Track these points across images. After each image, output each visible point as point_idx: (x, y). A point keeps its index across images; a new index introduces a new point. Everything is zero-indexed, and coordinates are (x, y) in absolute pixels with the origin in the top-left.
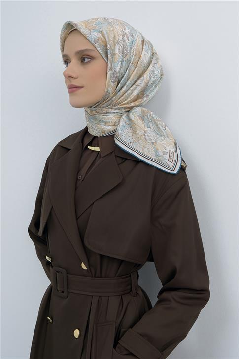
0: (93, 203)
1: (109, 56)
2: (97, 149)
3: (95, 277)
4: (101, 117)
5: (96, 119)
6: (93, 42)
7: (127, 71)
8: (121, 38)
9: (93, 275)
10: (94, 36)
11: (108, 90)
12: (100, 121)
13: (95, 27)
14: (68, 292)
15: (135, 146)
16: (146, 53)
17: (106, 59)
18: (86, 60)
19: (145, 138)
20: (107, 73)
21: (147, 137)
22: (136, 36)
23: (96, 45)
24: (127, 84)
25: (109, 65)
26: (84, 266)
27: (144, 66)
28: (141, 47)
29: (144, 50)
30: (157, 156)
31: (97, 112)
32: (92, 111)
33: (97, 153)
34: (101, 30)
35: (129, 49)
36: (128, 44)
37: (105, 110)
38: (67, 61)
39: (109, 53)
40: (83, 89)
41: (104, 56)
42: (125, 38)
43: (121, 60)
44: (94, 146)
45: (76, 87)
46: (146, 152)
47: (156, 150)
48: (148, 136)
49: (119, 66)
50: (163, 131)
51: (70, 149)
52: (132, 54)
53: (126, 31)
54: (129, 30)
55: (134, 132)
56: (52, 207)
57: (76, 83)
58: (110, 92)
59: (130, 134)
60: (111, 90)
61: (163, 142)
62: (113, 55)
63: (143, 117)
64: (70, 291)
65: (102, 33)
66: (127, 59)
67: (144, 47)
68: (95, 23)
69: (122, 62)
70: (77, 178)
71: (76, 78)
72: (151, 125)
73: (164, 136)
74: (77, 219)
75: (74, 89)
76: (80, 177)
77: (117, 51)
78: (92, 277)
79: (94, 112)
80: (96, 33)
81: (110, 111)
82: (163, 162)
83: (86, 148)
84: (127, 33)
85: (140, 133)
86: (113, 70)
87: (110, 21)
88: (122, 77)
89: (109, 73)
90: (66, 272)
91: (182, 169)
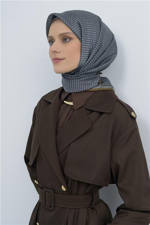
0: (70, 145)
2: (71, 104)
3: (72, 195)
9: (70, 194)
14: (55, 206)
18: (68, 40)
26: (63, 188)
33: (71, 106)
38: (51, 41)
40: (64, 60)
44: (69, 101)
51: (51, 103)
57: (59, 56)
64: (56, 205)
71: (59, 53)
74: (58, 155)
75: (58, 60)
76: (60, 125)
78: (70, 195)
83: (63, 102)
90: (53, 192)
91: (134, 119)
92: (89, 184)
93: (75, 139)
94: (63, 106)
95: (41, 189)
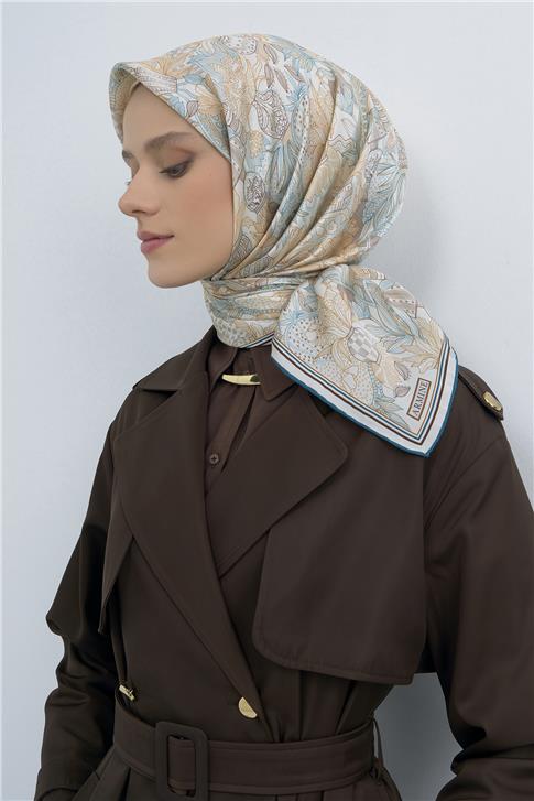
0: (268, 532)
1: (232, 142)
4: (242, 299)
5: (230, 307)
6: (184, 112)
7: (295, 175)
8: (263, 87)
10: (186, 95)
11: (242, 234)
12: (242, 310)
13: (189, 69)
15: (322, 368)
16: (347, 116)
17: (225, 153)
19: (350, 348)
20: (232, 189)
21: (354, 346)
22: (311, 76)
23: (193, 118)
24: (303, 207)
25: (236, 167)
26: (246, 709)
27: (343, 151)
28: (329, 100)
29: (337, 109)
30: (378, 399)
31: (229, 289)
32: (217, 288)
34: (203, 75)
35: (290, 115)
36: (286, 102)
37: (252, 281)
39: (231, 135)
41: (218, 144)
42: (277, 86)
43: (268, 147)
44: (241, 373)
45: (156, 238)
46: (348, 385)
47: (377, 383)
48: (357, 342)
49: (266, 163)
50: (410, 323)
51: (174, 392)
52: (299, 127)
53: (280, 66)
54: (289, 62)
55: (323, 330)
56: (133, 538)
58: (250, 236)
59: (311, 336)
60: (250, 231)
61: (406, 355)
62: (245, 136)
63: (351, 291)
65: (207, 82)
66: (289, 143)
67: (338, 100)
68: (188, 59)
69: (273, 152)
70: (206, 462)
72: (373, 311)
73: (413, 336)
74: (220, 578)
76: (214, 458)
77: (255, 126)
78: (274, 741)
79: (223, 290)
80: (191, 87)
81: (264, 283)
82: (393, 417)
83: (221, 381)
84: (283, 69)
85: (338, 332)
86: (250, 177)
87: (234, 43)
88: (283, 191)
89: (238, 188)
90: (205, 736)
91: (495, 416)
92: (353, 684)
93: (288, 507)
94: (222, 393)
95: (149, 728)
